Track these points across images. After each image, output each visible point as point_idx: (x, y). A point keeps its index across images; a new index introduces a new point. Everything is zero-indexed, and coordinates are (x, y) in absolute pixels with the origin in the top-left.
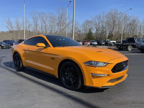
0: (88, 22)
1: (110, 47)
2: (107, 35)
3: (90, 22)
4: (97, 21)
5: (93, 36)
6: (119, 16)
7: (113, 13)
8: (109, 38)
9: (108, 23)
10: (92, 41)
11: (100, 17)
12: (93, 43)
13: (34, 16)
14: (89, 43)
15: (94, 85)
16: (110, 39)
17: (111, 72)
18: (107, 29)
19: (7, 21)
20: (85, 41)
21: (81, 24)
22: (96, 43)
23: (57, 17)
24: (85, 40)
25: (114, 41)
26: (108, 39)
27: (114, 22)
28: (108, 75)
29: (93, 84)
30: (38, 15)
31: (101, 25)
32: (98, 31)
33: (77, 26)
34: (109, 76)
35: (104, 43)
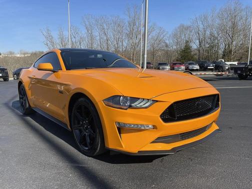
0: (183, 29)
1: (219, 73)
2: (221, 52)
3: (188, 28)
4: (201, 26)
5: (192, 53)
6: (244, 13)
7: (231, 10)
8: (224, 56)
9: (222, 29)
10: (190, 64)
11: (206, 18)
12: (190, 67)
13: (87, 23)
14: (183, 67)
15: (122, 147)
16: (227, 58)
17: (161, 120)
18: (221, 41)
19: (45, 33)
20: (175, 64)
21: (170, 33)
22: (197, 67)
23: (127, 23)
24: (177, 61)
25: (233, 61)
26: (223, 58)
27: (234, 25)
28: (155, 127)
29: (121, 145)
30: (94, 22)
31: (208, 33)
32: (202, 45)
33: (162, 36)
34: (156, 129)
35: (213, 66)
